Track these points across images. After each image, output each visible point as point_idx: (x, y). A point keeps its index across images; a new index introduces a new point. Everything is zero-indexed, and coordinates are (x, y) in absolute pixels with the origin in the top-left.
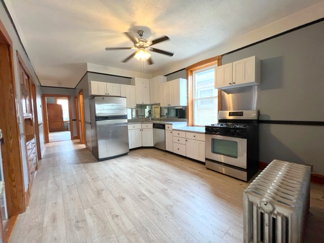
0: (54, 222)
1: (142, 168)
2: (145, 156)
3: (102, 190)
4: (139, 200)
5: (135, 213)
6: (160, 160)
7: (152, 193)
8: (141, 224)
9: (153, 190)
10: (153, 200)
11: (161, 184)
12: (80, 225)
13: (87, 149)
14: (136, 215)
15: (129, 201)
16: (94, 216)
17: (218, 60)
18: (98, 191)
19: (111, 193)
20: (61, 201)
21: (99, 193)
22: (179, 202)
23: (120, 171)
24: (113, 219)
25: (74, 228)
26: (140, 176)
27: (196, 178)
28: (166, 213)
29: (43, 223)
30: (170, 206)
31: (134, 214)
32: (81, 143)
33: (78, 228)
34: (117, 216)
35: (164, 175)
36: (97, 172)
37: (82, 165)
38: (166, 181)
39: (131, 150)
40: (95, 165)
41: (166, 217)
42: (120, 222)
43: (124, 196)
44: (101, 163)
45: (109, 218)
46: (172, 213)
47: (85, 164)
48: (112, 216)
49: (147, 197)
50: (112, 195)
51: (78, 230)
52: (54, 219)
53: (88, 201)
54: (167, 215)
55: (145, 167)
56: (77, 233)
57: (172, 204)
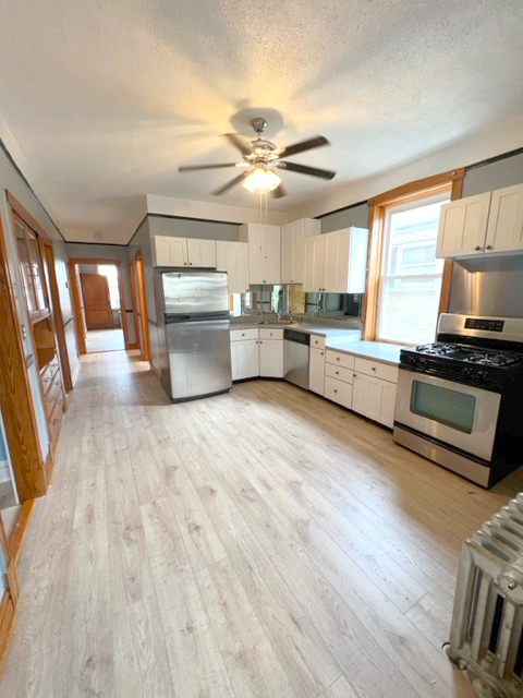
0: (90, 522)
1: (254, 428)
2: (264, 399)
3: (175, 468)
4: (243, 499)
5: (232, 527)
6: (295, 411)
7: (269, 488)
8: (240, 552)
9: (271, 482)
10: (269, 503)
11: (291, 469)
12: (133, 535)
13: (152, 372)
14: (234, 531)
15: (222, 498)
16: (156, 520)
17: (454, 181)
18: (167, 469)
19: (190, 476)
20: (103, 481)
21: (168, 473)
22: (323, 515)
23: (211, 430)
24: (190, 532)
25: (121, 539)
26: (250, 447)
27: (366, 465)
28: (292, 537)
29: (72, 521)
30: (302, 521)
31: (229, 528)
32: (141, 358)
33: (129, 540)
34: (197, 528)
35: (297, 447)
36: (168, 428)
37: (141, 408)
38: (302, 464)
39: (235, 382)
40: (165, 411)
41: (291, 545)
42: (202, 541)
43: (215, 486)
44: (175, 406)
45: (183, 529)
46: (305, 539)
47: (148, 407)
48: (189, 527)
49: (258, 494)
50: (193, 481)
51: (129, 546)
52: (90, 517)
53: (148, 488)
54: (293, 543)
55: (261, 425)
56: (127, 550)
57: (306, 517)
